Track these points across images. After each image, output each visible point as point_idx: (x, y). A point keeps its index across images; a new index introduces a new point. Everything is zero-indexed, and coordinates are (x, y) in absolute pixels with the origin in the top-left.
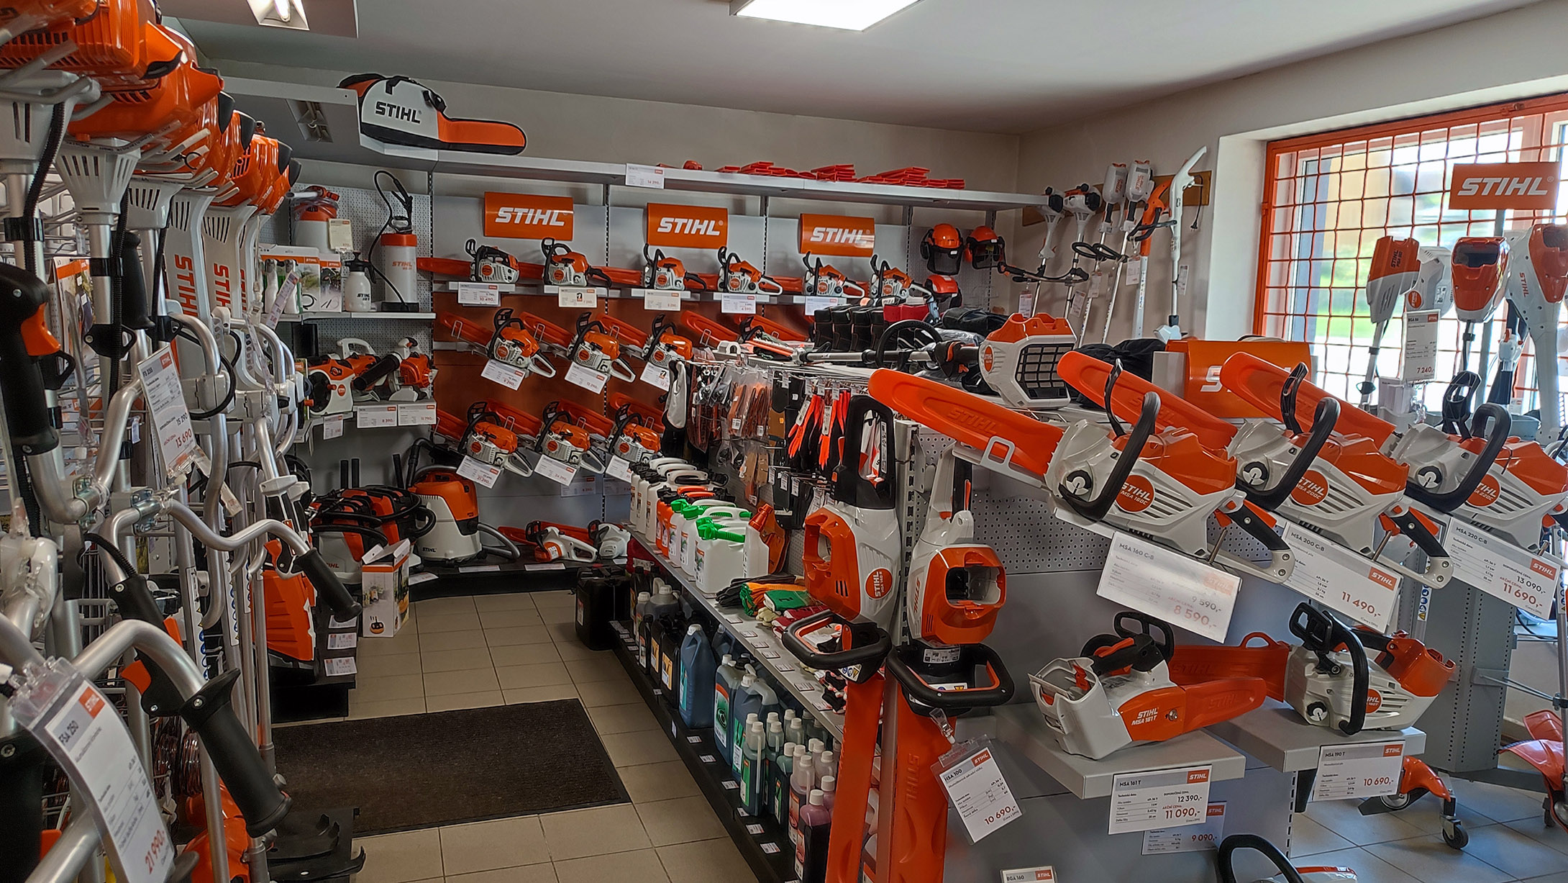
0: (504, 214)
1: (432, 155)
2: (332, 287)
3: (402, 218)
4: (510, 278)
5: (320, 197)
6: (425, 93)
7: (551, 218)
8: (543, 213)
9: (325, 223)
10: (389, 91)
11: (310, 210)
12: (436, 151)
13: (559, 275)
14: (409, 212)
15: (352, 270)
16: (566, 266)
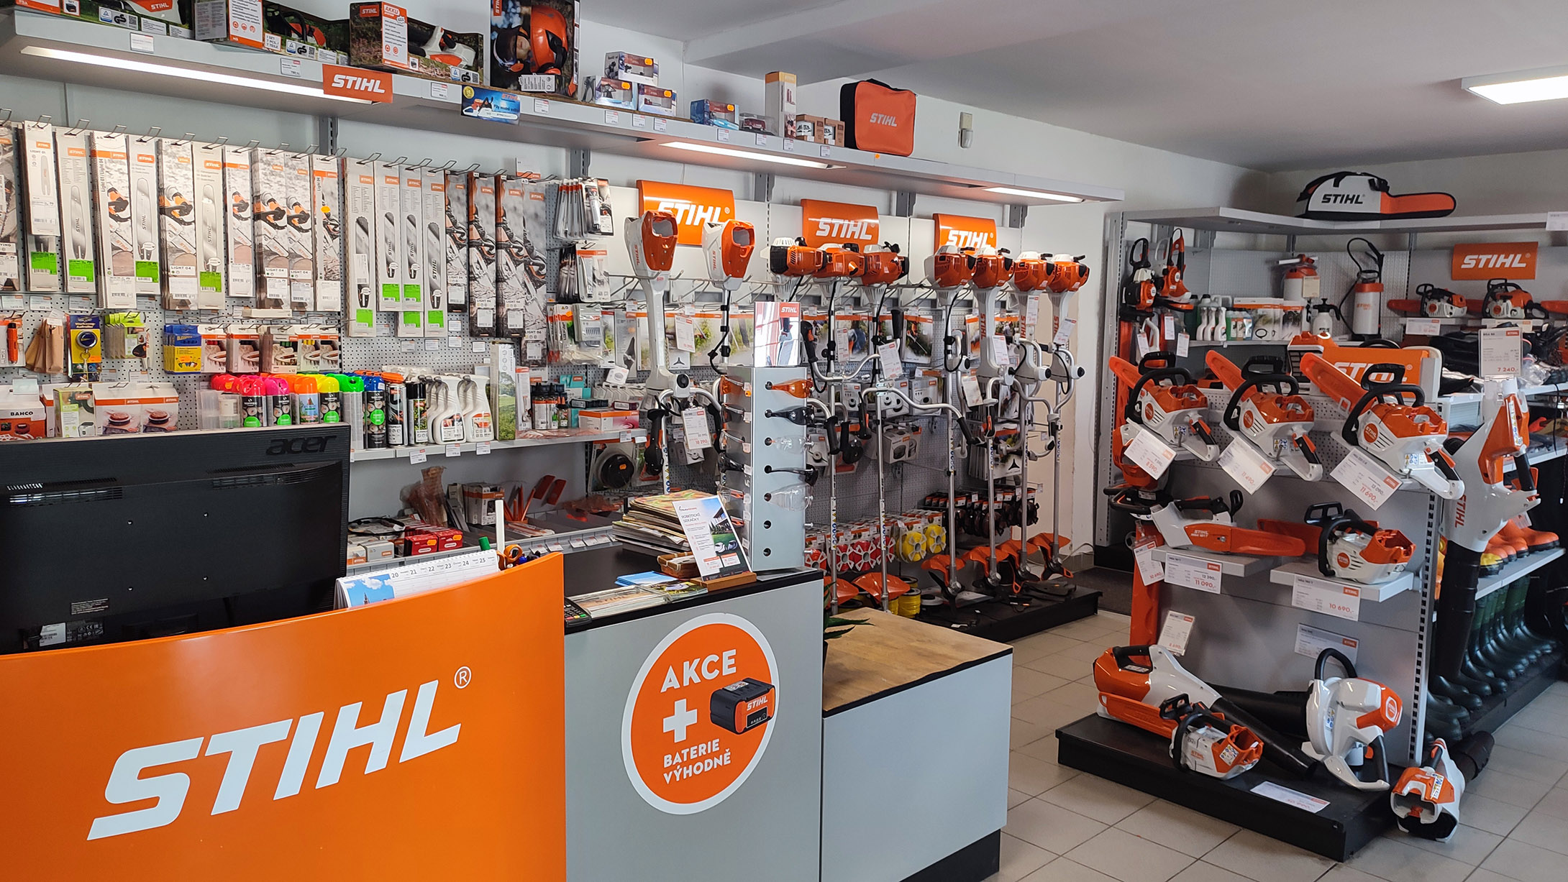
0: (1469, 262)
1: (1376, 225)
2: (1294, 324)
3: (1374, 272)
4: (1451, 314)
5: (1301, 263)
6: (1371, 182)
7: (1515, 261)
8: (1506, 257)
9: (1301, 280)
10: (1336, 185)
11: (1293, 271)
12: (1379, 222)
13: (1498, 310)
14: (1380, 266)
15: (1320, 311)
16: (1505, 302)
